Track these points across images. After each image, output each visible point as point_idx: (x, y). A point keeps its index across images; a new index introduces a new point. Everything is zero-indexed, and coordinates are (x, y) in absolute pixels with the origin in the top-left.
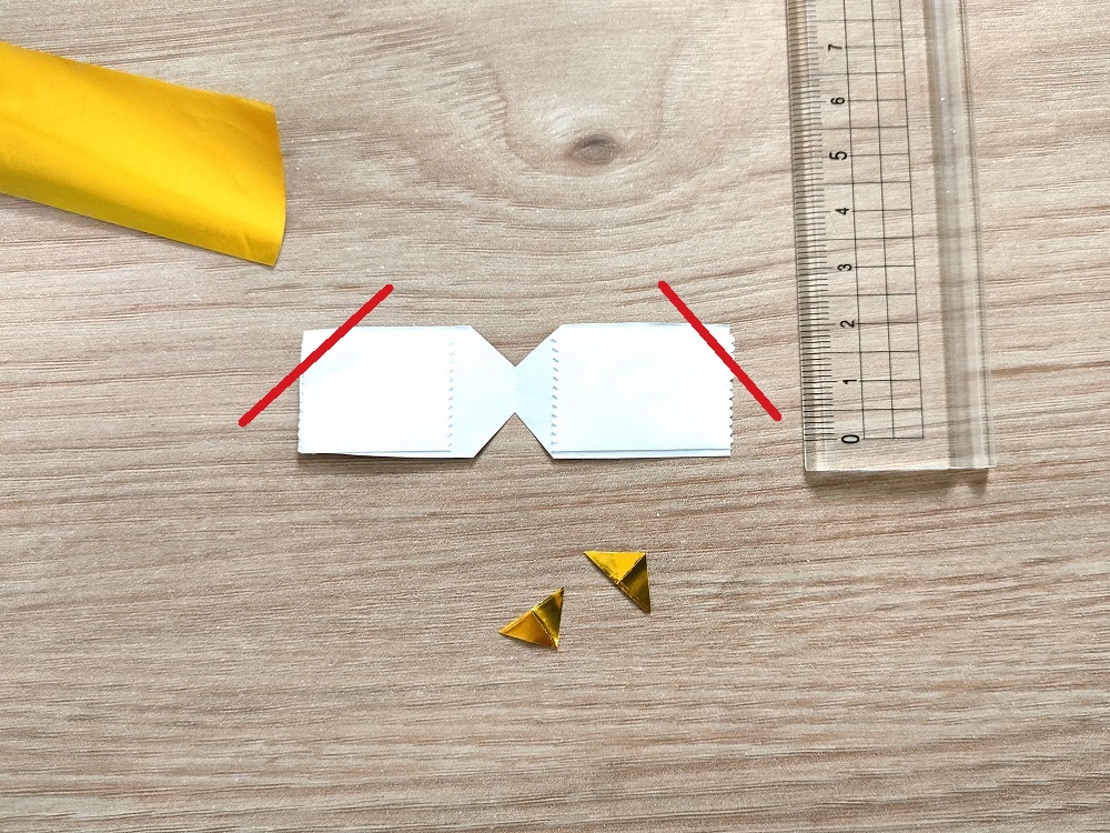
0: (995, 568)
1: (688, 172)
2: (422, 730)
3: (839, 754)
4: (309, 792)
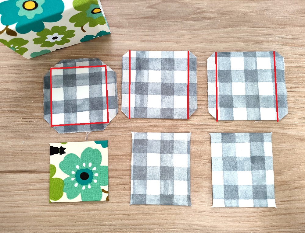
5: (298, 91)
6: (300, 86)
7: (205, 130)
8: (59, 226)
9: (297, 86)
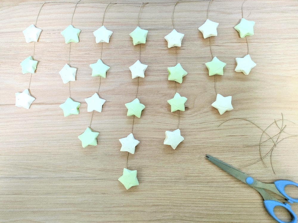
0: (228, 157)
1: (197, 112)
2: (166, 171)
3: (210, 176)
4: (153, 177)
5: (227, 45)
6: (229, 42)
7: (161, 74)
8: (60, 140)
9: (227, 42)
